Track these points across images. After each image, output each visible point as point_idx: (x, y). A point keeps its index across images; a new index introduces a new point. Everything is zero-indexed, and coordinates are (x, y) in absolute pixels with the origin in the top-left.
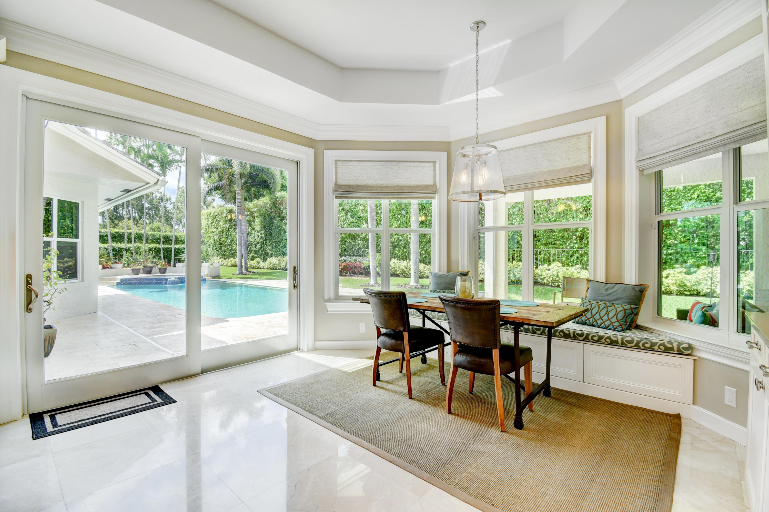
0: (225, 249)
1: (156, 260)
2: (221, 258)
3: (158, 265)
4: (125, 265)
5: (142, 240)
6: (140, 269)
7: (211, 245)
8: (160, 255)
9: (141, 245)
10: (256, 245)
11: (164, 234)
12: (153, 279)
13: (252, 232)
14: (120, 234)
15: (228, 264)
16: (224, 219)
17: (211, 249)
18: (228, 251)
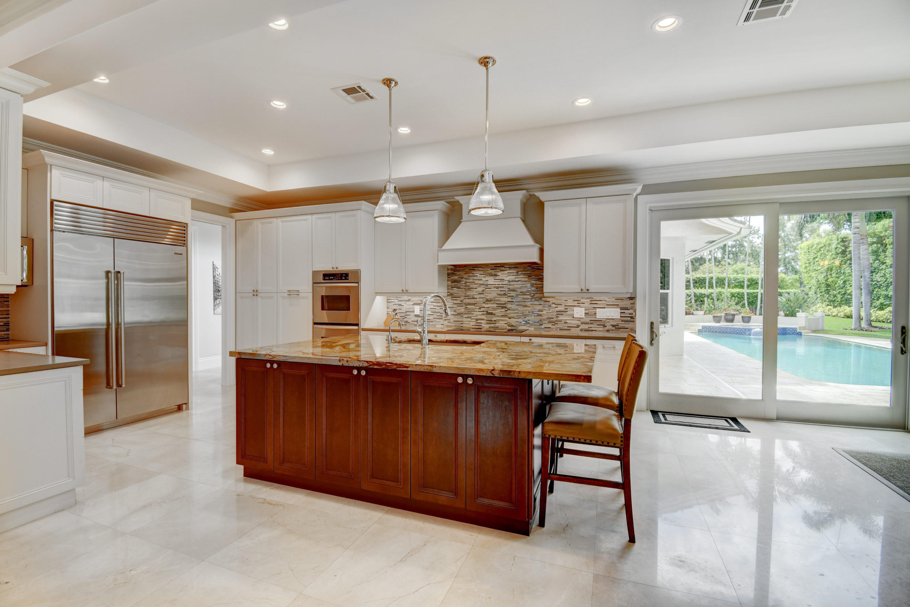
0: (835, 292)
1: (738, 307)
2: (828, 305)
3: (741, 312)
4: (707, 312)
5: (724, 284)
6: (721, 317)
7: (814, 288)
8: (744, 301)
9: (723, 290)
10: (888, 286)
11: (750, 276)
12: (735, 328)
13: (881, 268)
14: (701, 279)
15: (839, 314)
16: (834, 252)
17: (813, 293)
18: (839, 296)
